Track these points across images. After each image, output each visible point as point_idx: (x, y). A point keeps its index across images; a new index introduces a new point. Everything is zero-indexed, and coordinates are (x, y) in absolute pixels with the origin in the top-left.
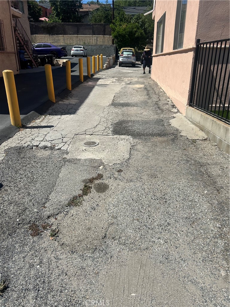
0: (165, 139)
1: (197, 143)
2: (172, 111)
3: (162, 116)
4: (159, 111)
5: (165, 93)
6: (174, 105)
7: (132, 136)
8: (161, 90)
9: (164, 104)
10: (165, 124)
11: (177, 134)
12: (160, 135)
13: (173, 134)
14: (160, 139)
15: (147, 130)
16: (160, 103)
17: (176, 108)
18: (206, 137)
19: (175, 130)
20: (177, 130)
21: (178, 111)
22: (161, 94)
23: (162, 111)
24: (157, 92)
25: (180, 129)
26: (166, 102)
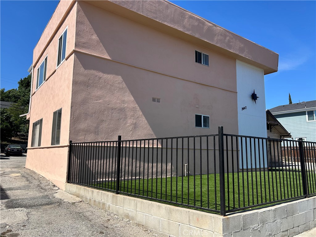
0: (53, 206)
1: (75, 204)
2: (53, 189)
3: (46, 193)
4: (43, 191)
5: (44, 178)
6: (55, 185)
7: (25, 207)
8: (40, 176)
9: (46, 185)
10: (50, 198)
11: (61, 202)
12: (48, 204)
13: (58, 202)
14: (49, 206)
15: (37, 203)
16: (42, 185)
17: (56, 187)
18: (81, 200)
19: (59, 200)
20: (61, 199)
21: (59, 189)
22: (40, 179)
23: (46, 190)
24: (36, 178)
25: (62, 198)
26: (47, 184)
